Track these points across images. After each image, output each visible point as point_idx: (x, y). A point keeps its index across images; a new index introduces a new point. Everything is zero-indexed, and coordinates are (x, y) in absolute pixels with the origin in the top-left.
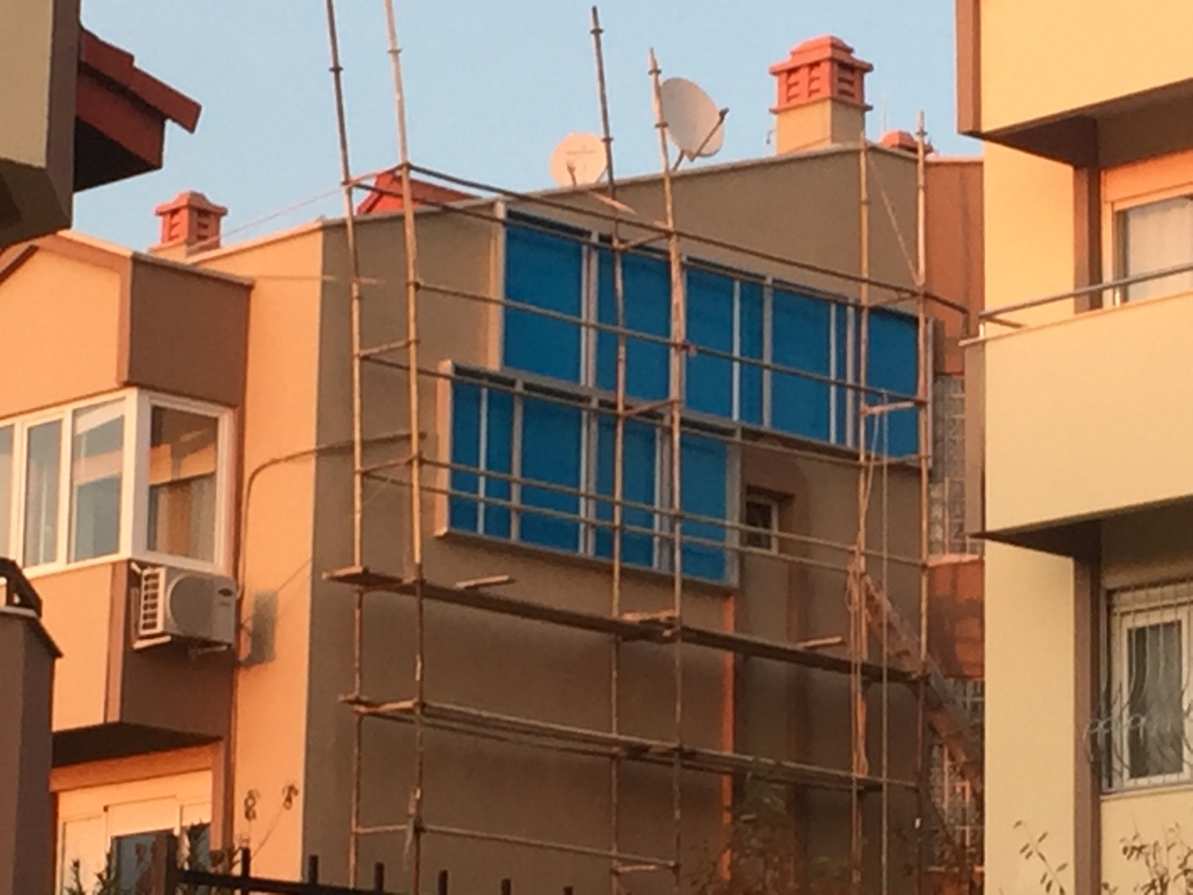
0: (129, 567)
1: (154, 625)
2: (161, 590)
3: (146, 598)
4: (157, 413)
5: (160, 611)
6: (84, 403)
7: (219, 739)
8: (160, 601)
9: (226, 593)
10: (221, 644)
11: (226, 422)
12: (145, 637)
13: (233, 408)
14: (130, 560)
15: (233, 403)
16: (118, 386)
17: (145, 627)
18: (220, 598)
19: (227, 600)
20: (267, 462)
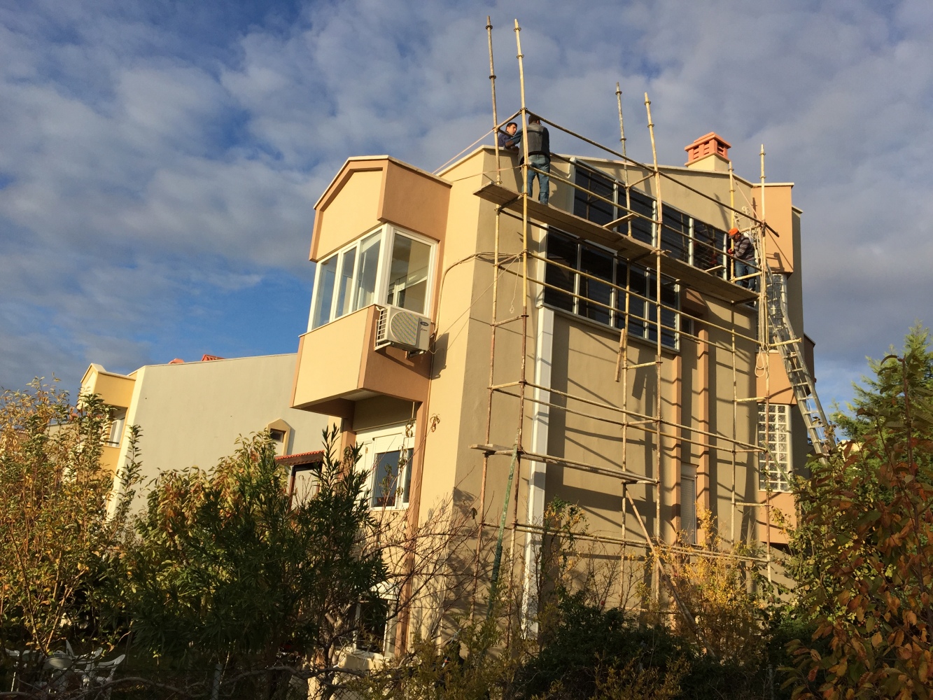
0: (375, 309)
1: (383, 336)
2: (388, 318)
3: (381, 323)
4: (397, 237)
5: (386, 329)
6: (365, 236)
7: (419, 404)
8: (387, 324)
9: (426, 324)
10: (421, 350)
11: (434, 248)
12: (381, 343)
13: (439, 241)
14: (375, 305)
15: (439, 238)
16: (378, 222)
17: (379, 338)
18: (421, 326)
19: (425, 328)
20: (452, 264)
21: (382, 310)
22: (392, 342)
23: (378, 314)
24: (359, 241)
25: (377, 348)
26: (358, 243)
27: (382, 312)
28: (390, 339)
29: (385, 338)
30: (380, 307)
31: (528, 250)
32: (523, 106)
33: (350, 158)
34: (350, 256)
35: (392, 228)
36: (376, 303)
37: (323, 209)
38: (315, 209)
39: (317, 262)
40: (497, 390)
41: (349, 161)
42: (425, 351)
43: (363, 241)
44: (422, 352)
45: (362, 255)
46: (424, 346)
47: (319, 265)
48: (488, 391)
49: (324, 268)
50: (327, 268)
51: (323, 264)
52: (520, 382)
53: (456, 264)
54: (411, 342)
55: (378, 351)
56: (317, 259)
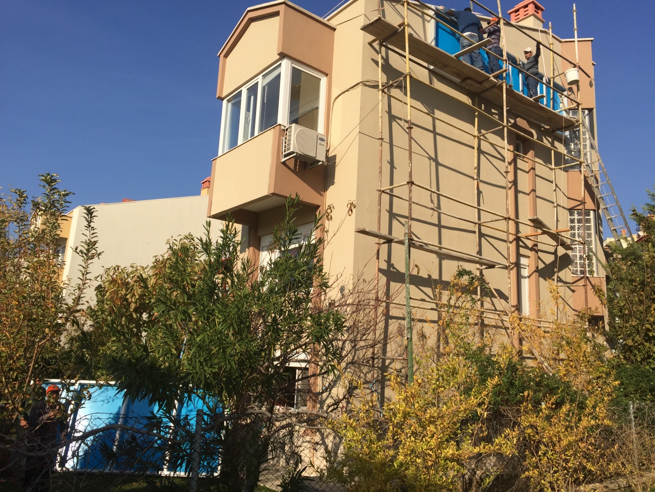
0: (280, 128)
1: (289, 149)
2: (293, 133)
3: (286, 139)
4: (294, 71)
5: (292, 142)
6: (265, 72)
7: (319, 206)
8: (292, 138)
9: (323, 140)
10: (320, 161)
11: (324, 81)
12: (286, 156)
13: (327, 75)
14: (280, 125)
15: (327, 73)
16: (278, 57)
17: (285, 151)
18: (319, 141)
19: (322, 143)
20: (340, 93)
22: (297, 153)
23: (283, 132)
24: (260, 76)
25: (283, 160)
26: (260, 79)
27: (287, 129)
28: (295, 151)
29: (291, 150)
30: (284, 126)
34: (253, 90)
35: (290, 62)
36: (281, 123)
38: (219, 56)
39: (222, 99)
40: (384, 192)
41: (248, 11)
42: (323, 163)
43: (264, 76)
44: (320, 163)
45: (264, 88)
46: (321, 157)
47: (225, 102)
48: (378, 192)
49: (230, 104)
50: (232, 104)
51: (229, 101)
52: (408, 183)
53: (344, 92)
54: (312, 154)
55: (284, 163)
56: (223, 96)
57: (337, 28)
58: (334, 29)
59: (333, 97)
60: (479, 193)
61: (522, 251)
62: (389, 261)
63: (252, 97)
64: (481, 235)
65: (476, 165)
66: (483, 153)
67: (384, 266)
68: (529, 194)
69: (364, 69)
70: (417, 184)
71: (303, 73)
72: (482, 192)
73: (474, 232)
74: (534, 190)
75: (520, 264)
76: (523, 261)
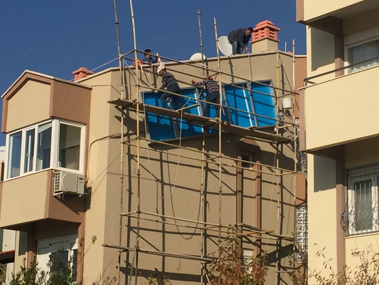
0: (52, 171)
1: (58, 189)
2: (60, 178)
3: (56, 180)
7: (80, 224)
8: (60, 181)
9: (81, 179)
10: (80, 194)
11: (83, 129)
12: (56, 192)
13: (86, 125)
14: (52, 169)
15: (86, 123)
16: (50, 118)
17: (56, 189)
18: (79, 180)
19: (82, 181)
20: (95, 140)
21: (57, 173)
22: (64, 192)
23: (54, 174)
24: (37, 125)
25: (55, 194)
26: (36, 127)
27: (57, 174)
28: (63, 190)
29: (60, 190)
30: (56, 171)
31: (139, 136)
32: (135, 48)
33: (26, 71)
34: (31, 133)
35: (58, 121)
36: (52, 168)
37: (8, 99)
39: (7, 134)
40: (124, 215)
41: (26, 72)
42: (82, 195)
43: (39, 126)
44: (80, 196)
45: (39, 134)
46: (81, 191)
47: (8, 136)
48: (120, 215)
49: (12, 138)
50: (14, 138)
51: (11, 135)
52: (137, 212)
53: (98, 140)
54: (74, 190)
55: (55, 196)
56: (7, 132)
57: (93, 88)
58: (91, 89)
59: (90, 142)
60: (206, 203)
61: (245, 245)
62: (127, 262)
63: (30, 137)
64: (206, 236)
65: (203, 181)
66: (210, 170)
67: (124, 265)
68: (254, 198)
69: (111, 125)
70: (144, 212)
71: (68, 126)
72: (208, 202)
73: (200, 234)
74: (260, 195)
75: (243, 256)
76: (246, 253)
